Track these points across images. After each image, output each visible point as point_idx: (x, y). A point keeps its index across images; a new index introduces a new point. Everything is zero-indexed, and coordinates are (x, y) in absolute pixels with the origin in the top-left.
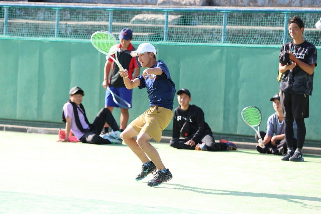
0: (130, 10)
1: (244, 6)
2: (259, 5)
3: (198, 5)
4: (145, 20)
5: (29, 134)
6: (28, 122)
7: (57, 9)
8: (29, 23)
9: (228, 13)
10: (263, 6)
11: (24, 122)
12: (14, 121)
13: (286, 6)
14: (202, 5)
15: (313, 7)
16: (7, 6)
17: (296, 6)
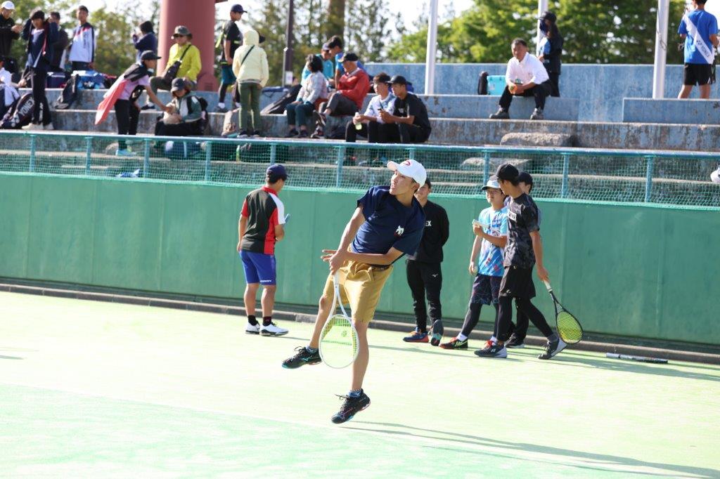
0: (461, 151)
1: (621, 148)
2: (642, 147)
3: (555, 146)
4: (479, 164)
5: (298, 323)
6: (298, 307)
7: (340, 147)
8: (318, 168)
9: (570, 155)
10: (647, 148)
11: (293, 306)
12: (279, 305)
13: (677, 149)
14: (562, 146)
15: (715, 151)
16: (274, 142)
17: (691, 150)
